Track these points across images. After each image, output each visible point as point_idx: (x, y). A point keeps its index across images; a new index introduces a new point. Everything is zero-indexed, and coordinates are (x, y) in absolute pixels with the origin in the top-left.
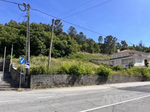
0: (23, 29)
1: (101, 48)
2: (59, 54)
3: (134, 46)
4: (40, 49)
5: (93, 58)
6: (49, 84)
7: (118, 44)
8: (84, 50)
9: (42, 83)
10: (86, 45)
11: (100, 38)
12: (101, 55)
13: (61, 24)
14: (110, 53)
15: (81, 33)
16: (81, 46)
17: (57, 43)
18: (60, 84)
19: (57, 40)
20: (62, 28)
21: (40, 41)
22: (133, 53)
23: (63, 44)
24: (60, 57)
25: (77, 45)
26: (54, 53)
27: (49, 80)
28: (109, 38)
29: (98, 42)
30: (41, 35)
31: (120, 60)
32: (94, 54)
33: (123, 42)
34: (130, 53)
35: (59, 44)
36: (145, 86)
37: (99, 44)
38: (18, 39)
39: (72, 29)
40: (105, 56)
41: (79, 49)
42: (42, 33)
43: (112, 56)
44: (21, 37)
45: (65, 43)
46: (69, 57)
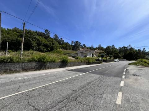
0: (21, 34)
1: (72, 47)
2: (46, 50)
3: (89, 47)
4: (33, 46)
5: (67, 53)
6: (17, 70)
7: (82, 45)
8: (63, 48)
9: (10, 69)
10: (64, 45)
11: (72, 42)
12: (72, 51)
13: (49, 32)
14: (77, 50)
15: (62, 39)
16: (61, 46)
17: (45, 44)
18: (29, 69)
19: (46, 41)
20: (50, 35)
21: (33, 42)
22: (87, 50)
23: (49, 44)
24: (47, 52)
25: (58, 45)
26: (43, 49)
27: (18, 67)
28: (77, 42)
29: (71, 44)
30: (34, 38)
31: (81, 54)
32: (68, 51)
33: (84, 45)
34: (86, 50)
35: (47, 44)
36: (86, 68)
37: (71, 45)
38: (17, 40)
39: (56, 36)
40: (74, 52)
41: (60, 47)
42: (35, 37)
43: (77, 52)
44: (19, 39)
45: (50, 44)
46: (53, 52)
